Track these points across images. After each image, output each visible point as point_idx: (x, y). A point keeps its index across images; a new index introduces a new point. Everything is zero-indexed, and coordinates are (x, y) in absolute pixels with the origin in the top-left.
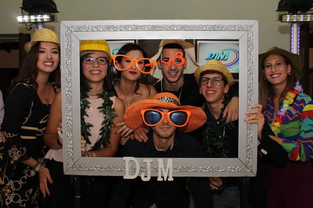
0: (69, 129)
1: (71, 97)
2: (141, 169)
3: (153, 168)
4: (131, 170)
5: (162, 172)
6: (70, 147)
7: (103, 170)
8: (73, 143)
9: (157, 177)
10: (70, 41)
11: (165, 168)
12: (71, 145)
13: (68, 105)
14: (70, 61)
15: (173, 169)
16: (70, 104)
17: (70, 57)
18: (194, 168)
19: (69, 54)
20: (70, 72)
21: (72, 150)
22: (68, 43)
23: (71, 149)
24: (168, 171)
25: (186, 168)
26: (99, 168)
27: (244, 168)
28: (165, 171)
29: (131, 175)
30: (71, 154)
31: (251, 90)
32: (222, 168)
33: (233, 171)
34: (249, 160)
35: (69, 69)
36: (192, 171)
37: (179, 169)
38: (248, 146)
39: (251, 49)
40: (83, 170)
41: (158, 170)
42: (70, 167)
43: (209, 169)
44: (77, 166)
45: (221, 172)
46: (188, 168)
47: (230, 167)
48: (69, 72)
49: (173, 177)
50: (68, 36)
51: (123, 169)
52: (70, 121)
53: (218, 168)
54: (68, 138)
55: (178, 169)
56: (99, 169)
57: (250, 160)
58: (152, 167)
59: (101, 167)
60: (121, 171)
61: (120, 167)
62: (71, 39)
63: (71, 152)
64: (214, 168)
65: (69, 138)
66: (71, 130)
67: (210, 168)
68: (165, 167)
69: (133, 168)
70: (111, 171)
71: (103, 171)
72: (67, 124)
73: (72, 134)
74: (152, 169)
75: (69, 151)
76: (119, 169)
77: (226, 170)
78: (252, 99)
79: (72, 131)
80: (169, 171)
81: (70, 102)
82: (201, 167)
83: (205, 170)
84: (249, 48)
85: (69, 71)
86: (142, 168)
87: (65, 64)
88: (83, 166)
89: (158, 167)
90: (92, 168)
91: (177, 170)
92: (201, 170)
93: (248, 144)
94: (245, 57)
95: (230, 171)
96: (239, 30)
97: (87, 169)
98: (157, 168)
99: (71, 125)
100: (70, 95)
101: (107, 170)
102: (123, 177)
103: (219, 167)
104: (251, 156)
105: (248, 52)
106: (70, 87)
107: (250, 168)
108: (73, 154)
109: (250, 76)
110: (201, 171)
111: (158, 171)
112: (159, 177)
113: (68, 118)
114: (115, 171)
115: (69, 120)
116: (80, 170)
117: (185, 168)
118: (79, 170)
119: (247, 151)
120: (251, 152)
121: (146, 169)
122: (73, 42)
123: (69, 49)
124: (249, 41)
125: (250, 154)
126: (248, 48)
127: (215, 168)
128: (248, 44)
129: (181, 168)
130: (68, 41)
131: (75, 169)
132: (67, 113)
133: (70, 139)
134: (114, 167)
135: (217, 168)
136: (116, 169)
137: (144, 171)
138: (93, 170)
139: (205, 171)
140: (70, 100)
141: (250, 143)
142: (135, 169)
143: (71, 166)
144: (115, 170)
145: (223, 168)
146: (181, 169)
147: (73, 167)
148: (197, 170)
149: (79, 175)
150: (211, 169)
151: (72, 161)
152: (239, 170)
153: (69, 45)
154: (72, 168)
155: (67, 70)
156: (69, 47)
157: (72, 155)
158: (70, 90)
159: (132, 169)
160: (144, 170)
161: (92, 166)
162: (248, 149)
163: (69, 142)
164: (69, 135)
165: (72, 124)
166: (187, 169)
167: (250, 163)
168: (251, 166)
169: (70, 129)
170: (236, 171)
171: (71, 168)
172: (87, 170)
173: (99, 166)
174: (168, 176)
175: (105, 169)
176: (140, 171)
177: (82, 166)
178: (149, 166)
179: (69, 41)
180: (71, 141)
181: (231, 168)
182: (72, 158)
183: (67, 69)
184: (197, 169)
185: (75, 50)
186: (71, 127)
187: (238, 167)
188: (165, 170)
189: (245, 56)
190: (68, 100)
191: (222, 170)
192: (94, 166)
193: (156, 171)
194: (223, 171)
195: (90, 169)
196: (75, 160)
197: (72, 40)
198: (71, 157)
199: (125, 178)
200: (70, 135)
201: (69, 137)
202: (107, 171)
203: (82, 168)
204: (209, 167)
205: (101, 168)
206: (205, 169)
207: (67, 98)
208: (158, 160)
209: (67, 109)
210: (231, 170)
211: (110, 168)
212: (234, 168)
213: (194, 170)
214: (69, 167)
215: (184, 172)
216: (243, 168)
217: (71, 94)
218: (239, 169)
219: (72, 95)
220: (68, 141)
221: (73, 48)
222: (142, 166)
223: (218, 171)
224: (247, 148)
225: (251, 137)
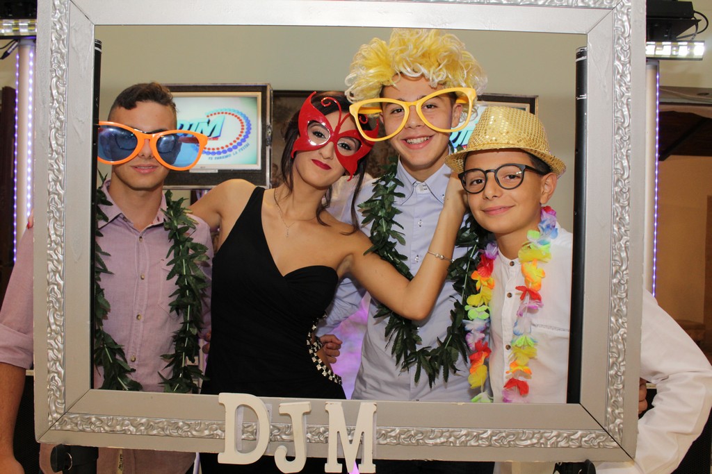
0: (54, 300)
1: (62, 202)
2: (275, 432)
3: (311, 432)
4: (243, 434)
5: (340, 444)
6: (54, 357)
7: (155, 432)
8: (63, 343)
9: (325, 460)
10: (65, 27)
11: (350, 432)
12: (58, 350)
13: (51, 226)
14: (62, 89)
15: (376, 436)
16: (58, 223)
17: (62, 76)
18: (442, 432)
19: (61, 69)
20: (61, 122)
21: (63, 366)
22: (61, 33)
23: (58, 364)
24: (359, 442)
25: (416, 434)
26: (142, 424)
27: (597, 437)
28: (351, 441)
29: (241, 452)
30: (57, 378)
31: (624, 190)
32: (531, 436)
33: (563, 444)
34: (613, 411)
35: (60, 113)
36: (436, 445)
37: (395, 437)
38: (611, 367)
39: (623, 65)
40: (94, 432)
41: (327, 438)
42: (54, 418)
43: (488, 439)
44: (77, 418)
45: (526, 446)
46: (422, 433)
47: (555, 433)
48: (58, 124)
49: (375, 461)
50: (61, 13)
51: (219, 432)
52: (58, 275)
53: (518, 433)
54: (49, 330)
55: (391, 436)
56: (143, 428)
57: (617, 411)
58: (308, 428)
59: (148, 424)
60: (211, 436)
61: (208, 425)
62: (69, 22)
63: (58, 373)
64: (504, 434)
65: (51, 330)
66: (59, 302)
67: (492, 436)
68: (351, 430)
69: (250, 429)
70: (181, 436)
71: (154, 435)
72: (49, 284)
73: (61, 316)
74: (309, 435)
75: (53, 369)
76: (207, 432)
77: (541, 441)
78: (627, 218)
79: (62, 308)
80: (361, 442)
81: (60, 217)
82: (464, 432)
83: (477, 441)
84: (617, 63)
85: (58, 119)
86: (279, 430)
87: (50, 99)
88: (93, 419)
89: (327, 430)
90: (122, 425)
91: (388, 440)
92: (463, 439)
93: (611, 360)
94: (606, 91)
95: (555, 445)
96: (588, 7)
97: (106, 428)
98: (325, 432)
99: (59, 289)
100: (58, 194)
101: (168, 432)
102: (216, 455)
103: (520, 431)
104: (620, 399)
105: (614, 72)
106: (59, 170)
107: (617, 437)
108: (64, 381)
109: (621, 149)
110: (464, 444)
111: (327, 442)
112: (329, 460)
113: (51, 266)
114: (194, 437)
115: (56, 272)
116: (83, 431)
117: (413, 433)
118: (81, 431)
119: (610, 383)
120: (621, 386)
121: (291, 434)
122: (76, 31)
123: (61, 53)
124: (619, 39)
125: (617, 390)
126: (613, 62)
127: (508, 436)
128: (613, 48)
129: (400, 434)
130: (58, 27)
131: (69, 427)
132: (48, 252)
133: (54, 331)
134: (189, 425)
135: (514, 435)
136: (196, 431)
137: (283, 440)
138: (125, 432)
139: (477, 444)
140: (58, 210)
141: (617, 358)
142: (255, 433)
143: (55, 415)
144: (194, 433)
145: (534, 434)
146: (402, 436)
147: (61, 421)
148: (452, 439)
149: (83, 445)
150: (494, 438)
151: (59, 401)
152: (583, 443)
153: (63, 41)
154: (59, 424)
155: (53, 118)
156: (61, 46)
157: (60, 384)
158: (60, 178)
159: (248, 432)
160: (284, 437)
161: (123, 420)
162: (612, 376)
163: (52, 342)
164: (52, 320)
165: (64, 284)
166: (419, 436)
167: (618, 421)
168: (619, 430)
169: (58, 300)
170: (573, 444)
171: (57, 423)
172: (107, 432)
173: (144, 420)
174: (359, 458)
175: (163, 429)
176: (271, 440)
177: (90, 419)
178: (298, 424)
179: (61, 28)
180: (59, 338)
181: (558, 436)
182: (60, 391)
183: (53, 112)
184: (450, 437)
185: (80, 55)
186: (59, 296)
187: (580, 433)
188: (350, 438)
189: (604, 87)
190: (55, 210)
191: (529, 442)
192: (129, 420)
193: (322, 442)
194: (533, 445)
195: (115, 427)
196: (70, 401)
197: (71, 25)
198: (58, 388)
199: (222, 459)
200: (54, 318)
201: (54, 327)
202: (167, 435)
203: (91, 423)
204: (489, 432)
205: (149, 426)
206: (477, 437)
207: (48, 204)
208: (327, 408)
209: (50, 237)
210: (558, 442)
211: (178, 428)
212: (565, 435)
213: (443, 440)
214: (50, 418)
215: (408, 445)
216: (594, 435)
217: (62, 192)
218: (584, 439)
219: (65, 194)
220: (50, 338)
221: (73, 48)
222: (279, 425)
223: (516, 446)
224: (607, 373)
225: (623, 339)
